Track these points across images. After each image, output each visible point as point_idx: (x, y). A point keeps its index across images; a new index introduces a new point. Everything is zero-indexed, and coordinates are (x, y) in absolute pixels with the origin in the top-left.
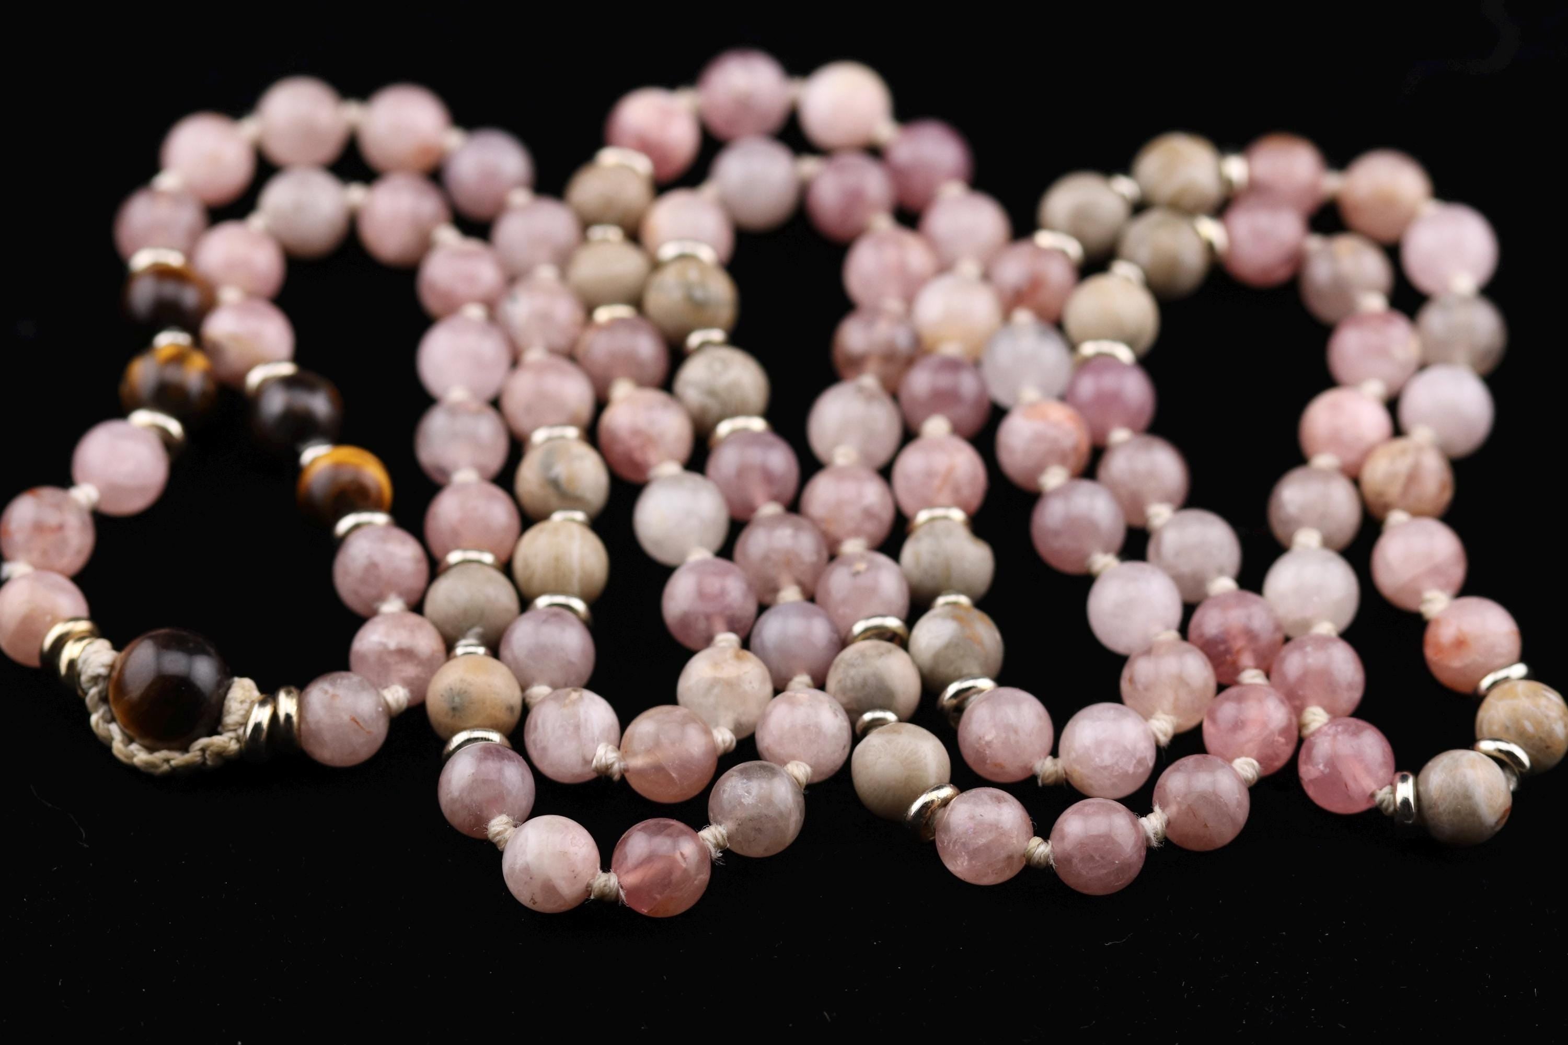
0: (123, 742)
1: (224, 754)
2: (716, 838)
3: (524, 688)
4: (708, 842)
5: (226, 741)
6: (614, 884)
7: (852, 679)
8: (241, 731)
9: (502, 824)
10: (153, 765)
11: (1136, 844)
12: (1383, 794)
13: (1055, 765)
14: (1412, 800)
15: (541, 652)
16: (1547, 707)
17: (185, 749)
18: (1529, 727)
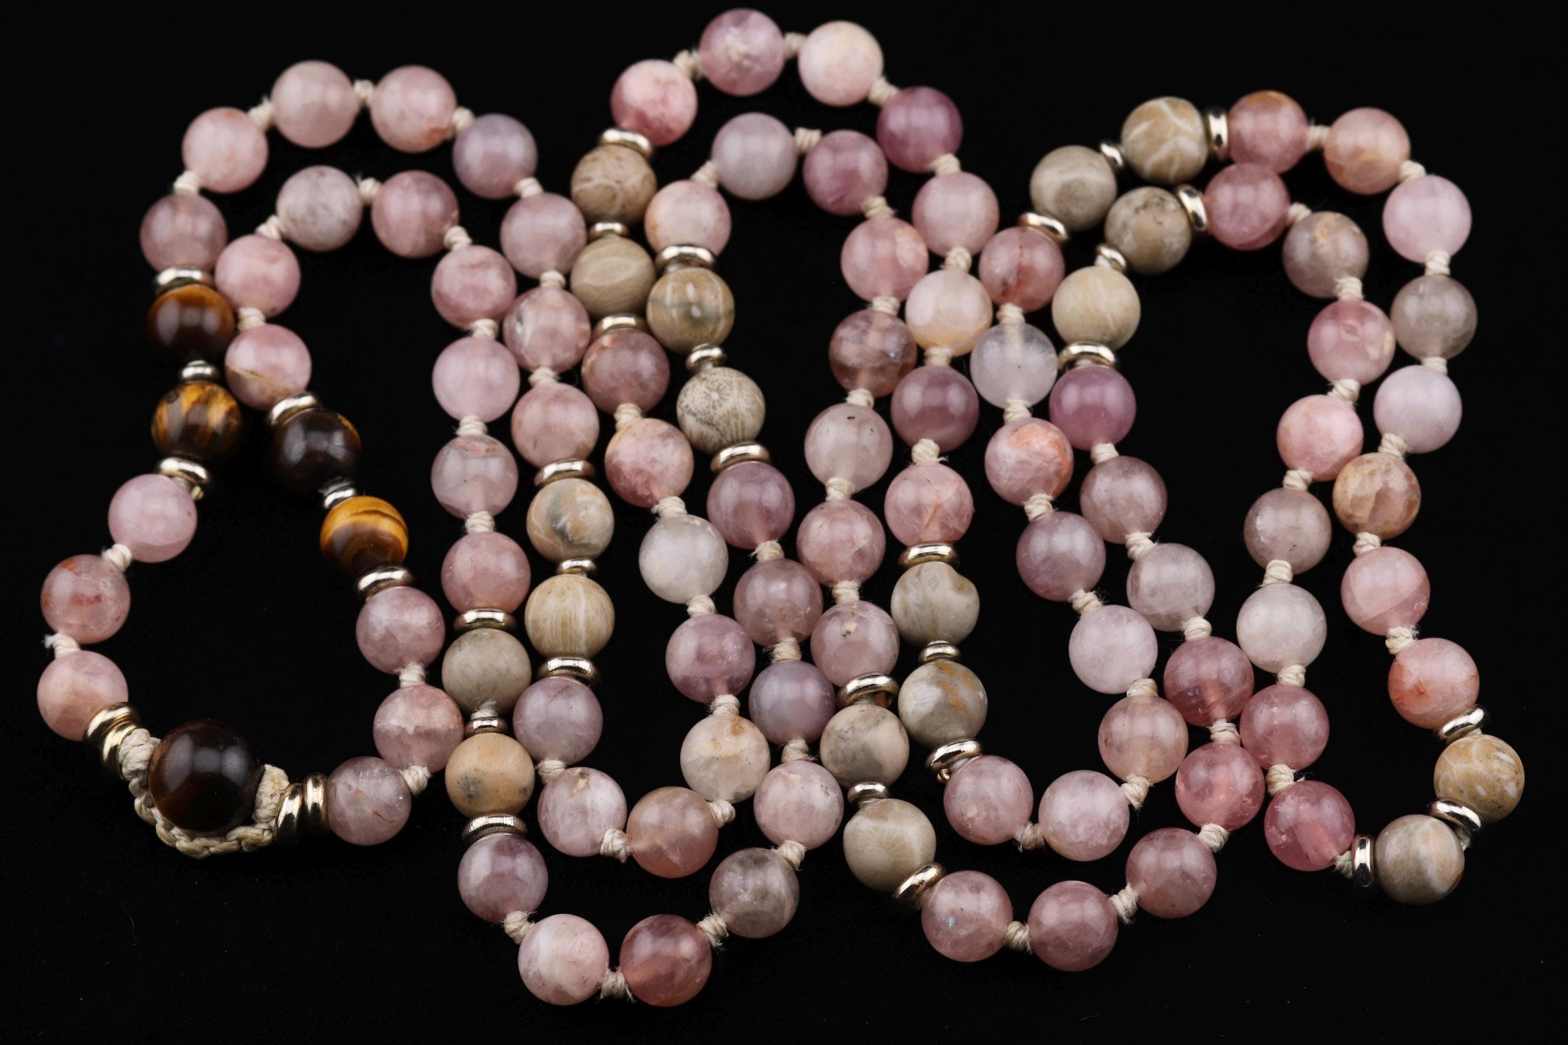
0: (164, 827)
1: (259, 845)
2: (715, 929)
3: (536, 761)
4: (708, 934)
5: (257, 833)
6: (622, 985)
7: (843, 752)
8: (273, 823)
9: (517, 922)
10: (194, 852)
11: (1108, 927)
12: (1342, 861)
13: (1034, 832)
14: (1368, 865)
15: (550, 726)
16: (1499, 771)
17: (223, 836)
18: (1481, 791)
